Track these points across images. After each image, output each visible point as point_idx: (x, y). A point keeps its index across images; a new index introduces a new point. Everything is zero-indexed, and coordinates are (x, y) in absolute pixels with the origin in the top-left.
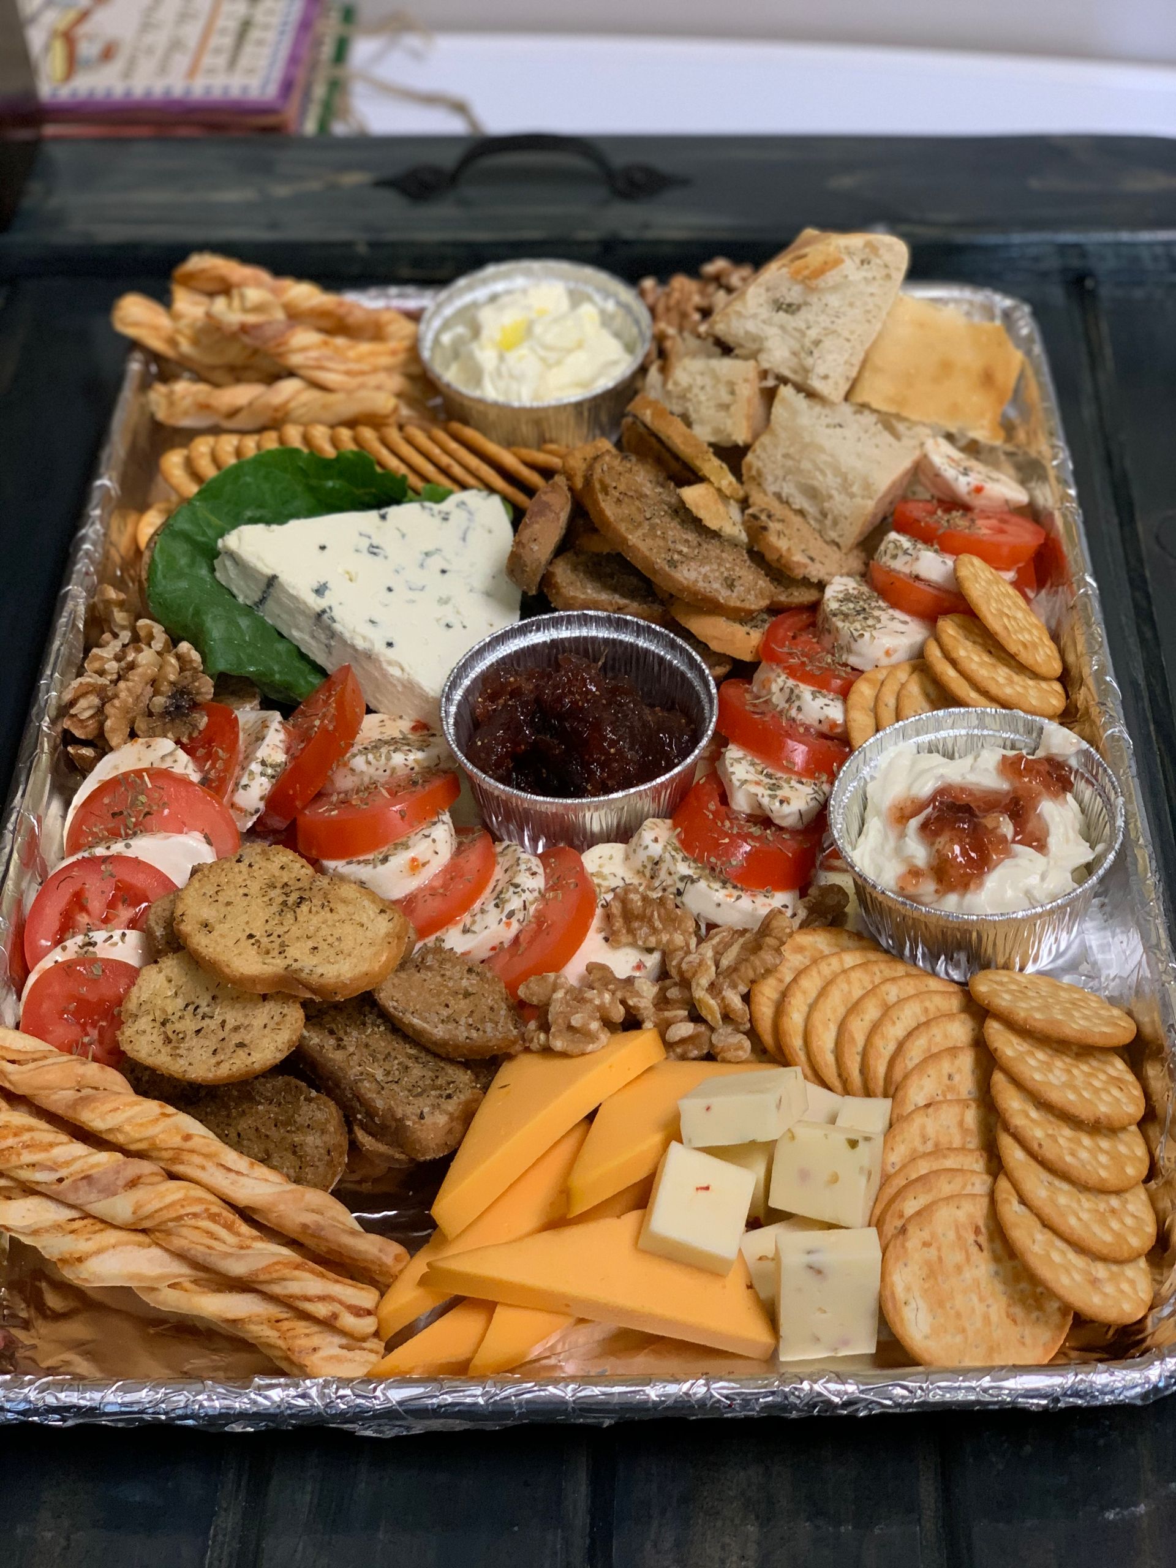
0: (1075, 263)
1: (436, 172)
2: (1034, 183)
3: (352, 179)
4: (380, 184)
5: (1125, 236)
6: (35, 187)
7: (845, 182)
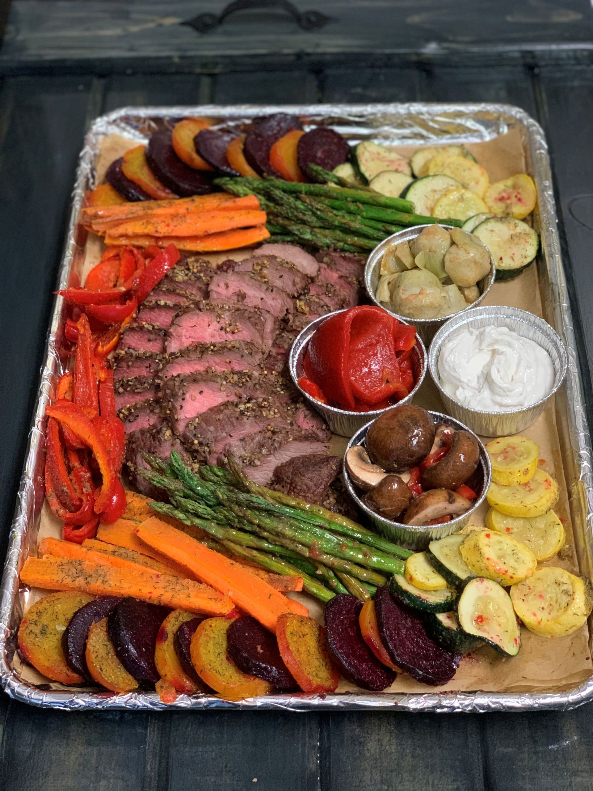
0: (529, 61)
1: (211, 16)
2: (509, 18)
3: (170, 21)
4: (184, 24)
5: (554, 47)
6: (10, 28)
7: (415, 19)
